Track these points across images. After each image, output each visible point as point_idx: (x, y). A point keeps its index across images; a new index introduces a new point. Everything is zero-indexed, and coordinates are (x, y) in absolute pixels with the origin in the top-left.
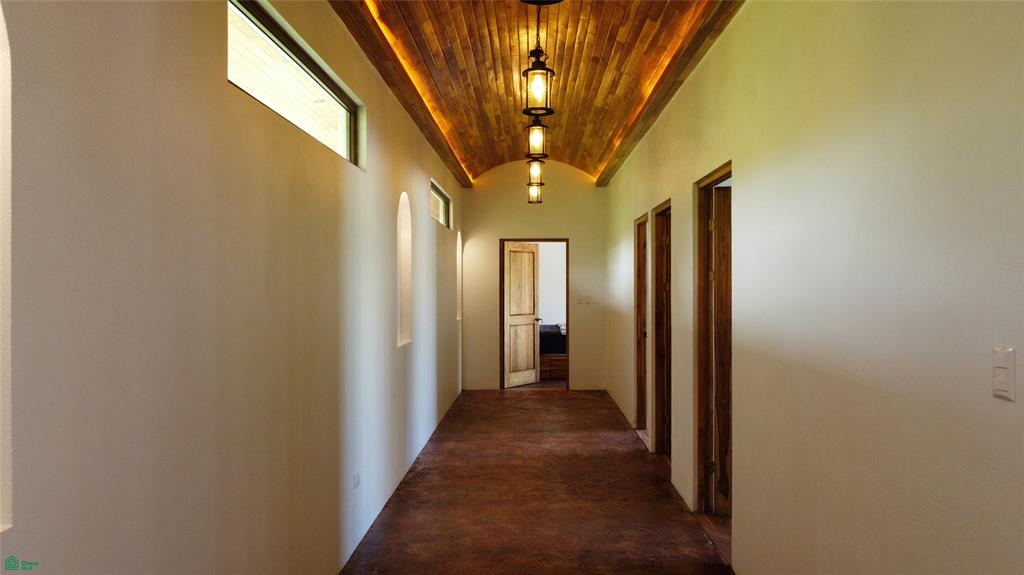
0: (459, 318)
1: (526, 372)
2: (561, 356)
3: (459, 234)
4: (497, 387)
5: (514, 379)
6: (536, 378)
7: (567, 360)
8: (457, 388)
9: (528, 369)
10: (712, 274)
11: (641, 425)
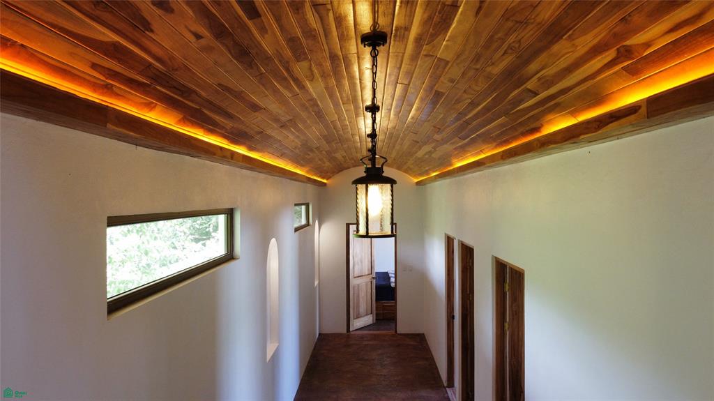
0: (316, 283)
1: (366, 317)
2: (391, 303)
3: (317, 221)
4: (345, 331)
5: (357, 324)
6: (373, 321)
7: (395, 306)
8: (315, 335)
9: (367, 315)
10: (507, 325)
11: (451, 383)
